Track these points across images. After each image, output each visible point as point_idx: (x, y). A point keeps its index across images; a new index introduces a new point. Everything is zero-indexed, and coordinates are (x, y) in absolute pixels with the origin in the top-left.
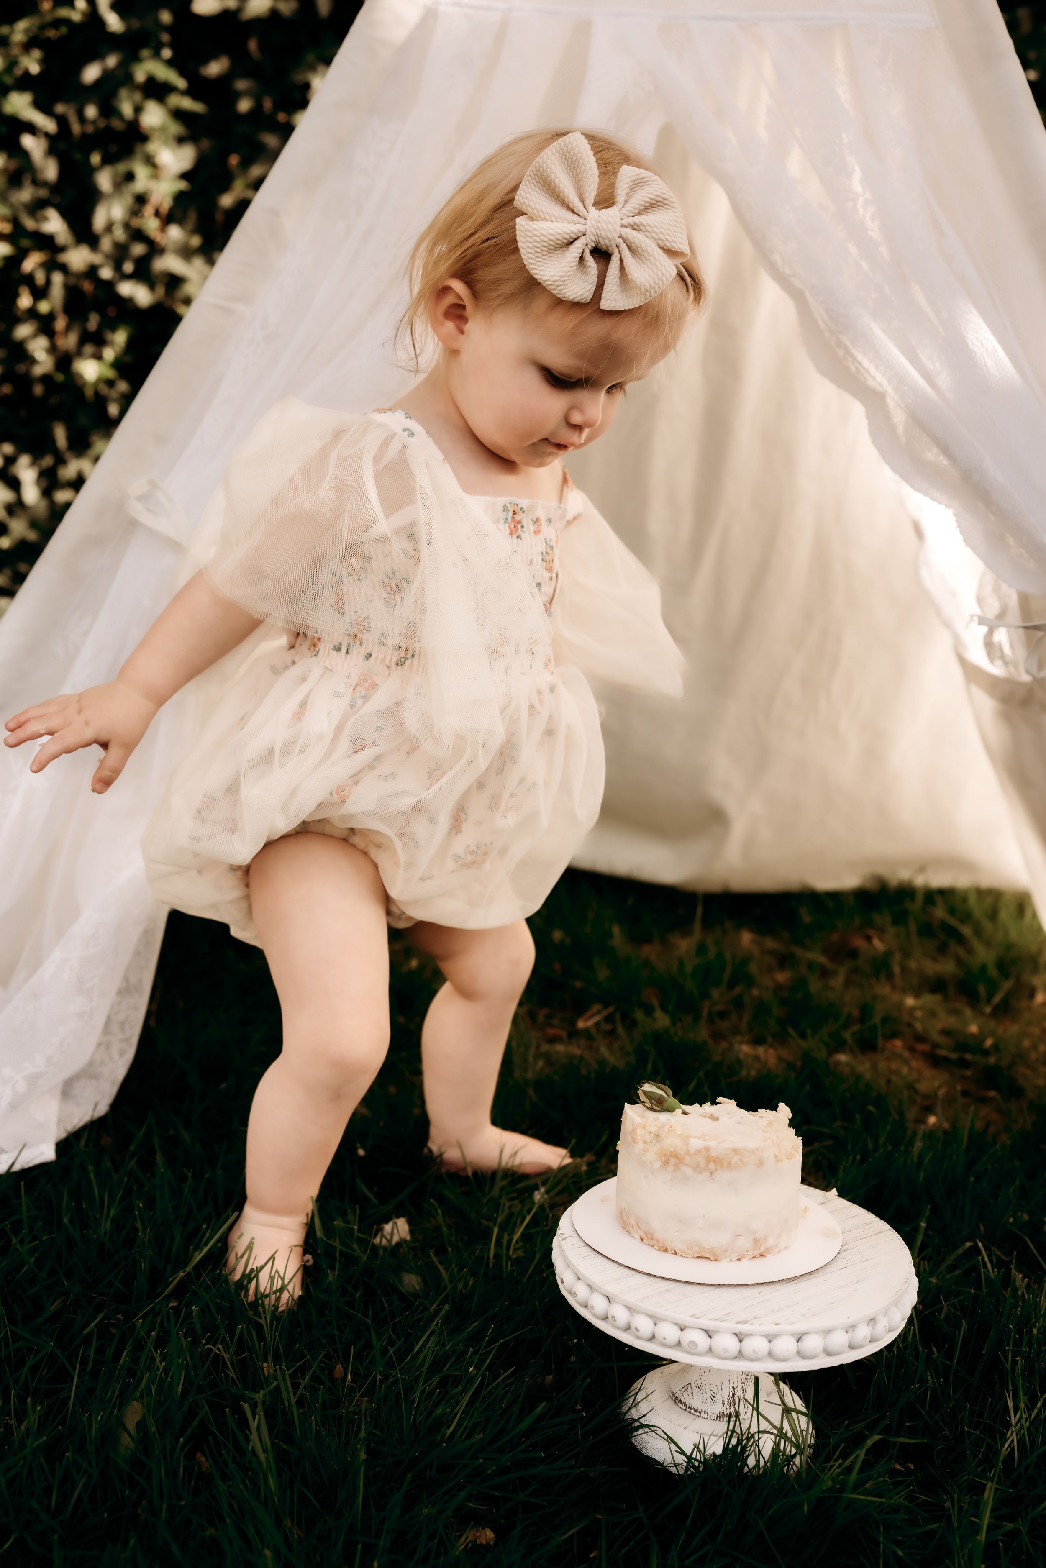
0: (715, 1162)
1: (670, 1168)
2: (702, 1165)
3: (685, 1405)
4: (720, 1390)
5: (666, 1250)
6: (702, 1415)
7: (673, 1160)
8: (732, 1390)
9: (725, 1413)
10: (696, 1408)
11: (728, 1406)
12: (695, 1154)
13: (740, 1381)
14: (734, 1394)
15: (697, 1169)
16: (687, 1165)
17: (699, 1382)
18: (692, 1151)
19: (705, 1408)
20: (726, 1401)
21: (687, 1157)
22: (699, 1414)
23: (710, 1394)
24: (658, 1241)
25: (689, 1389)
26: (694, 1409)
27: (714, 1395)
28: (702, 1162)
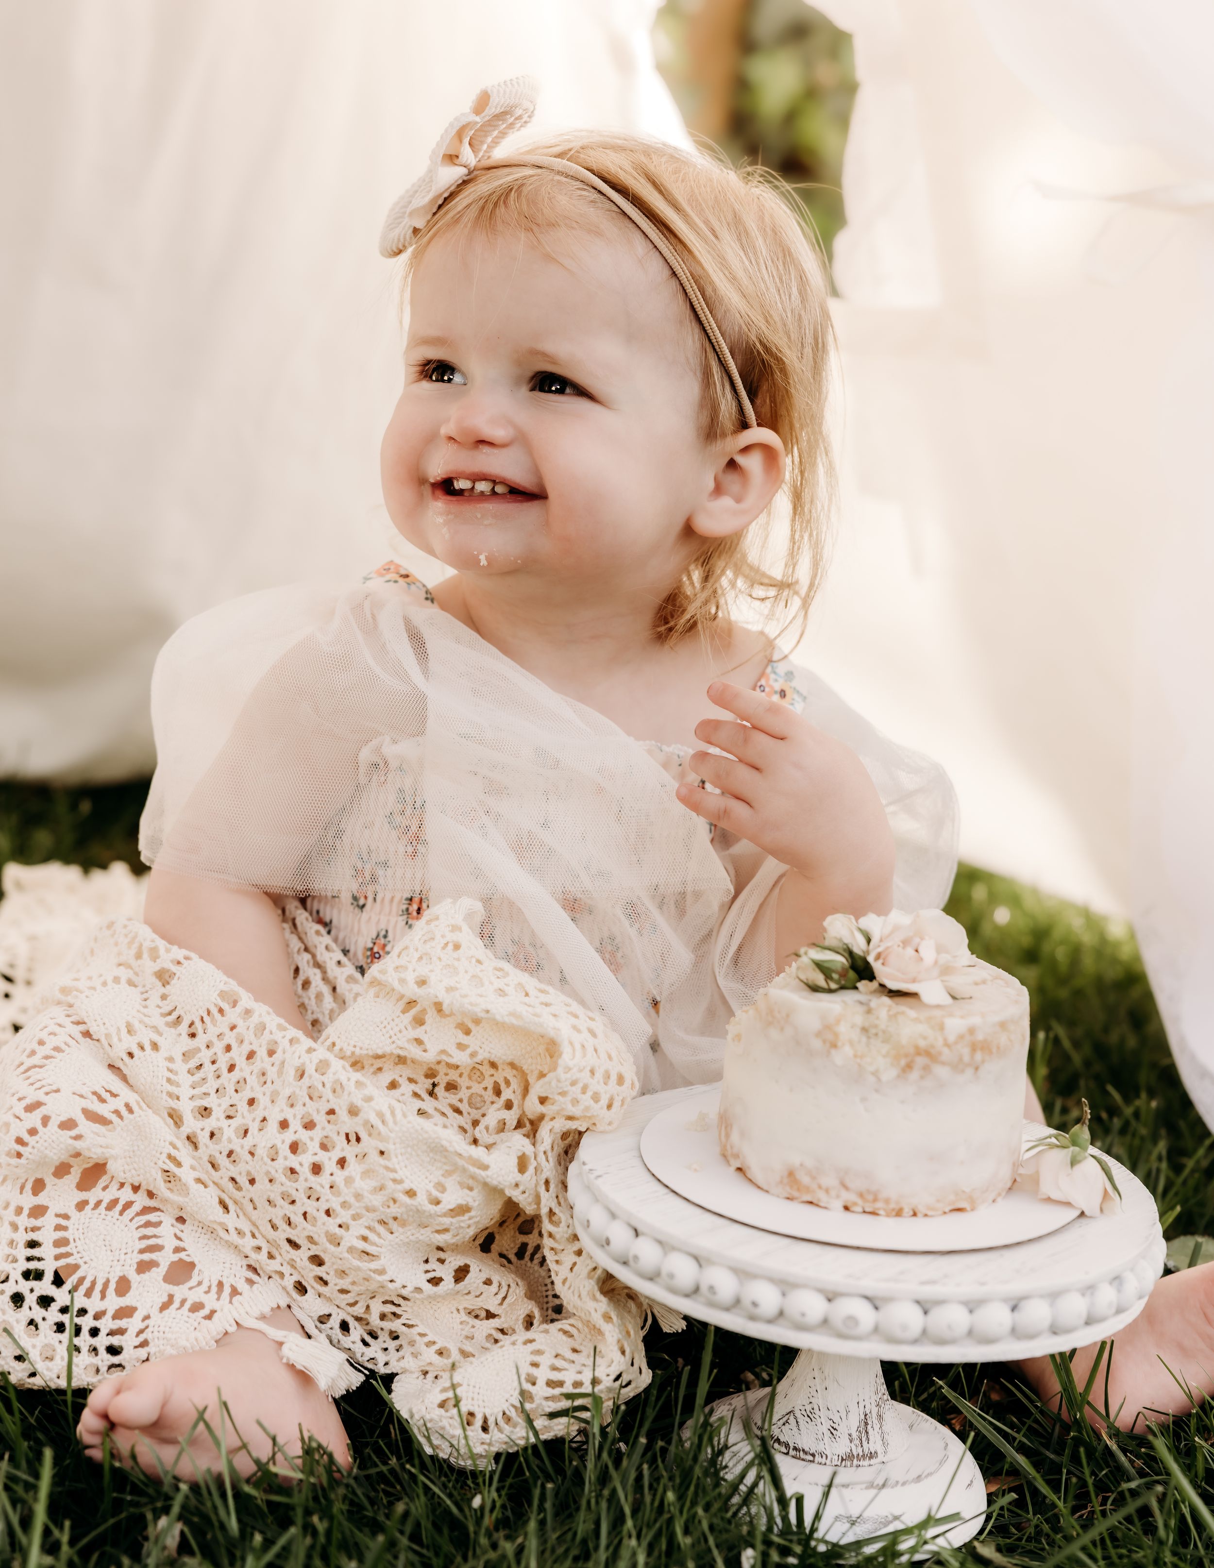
0: (982, 1049)
1: (914, 1075)
2: (966, 1058)
3: (787, 1445)
4: (844, 1417)
5: (899, 1213)
6: (818, 1458)
7: (920, 1061)
8: (863, 1417)
9: (855, 1454)
10: (807, 1449)
11: (858, 1442)
12: (956, 1043)
13: (874, 1404)
14: (866, 1424)
15: (958, 1066)
16: (943, 1063)
17: (809, 1408)
18: (951, 1038)
19: (820, 1447)
20: (855, 1435)
21: (946, 1051)
22: (811, 1458)
23: (827, 1424)
24: (887, 1201)
25: (792, 1420)
26: (803, 1450)
27: (835, 1426)
28: (966, 1052)
